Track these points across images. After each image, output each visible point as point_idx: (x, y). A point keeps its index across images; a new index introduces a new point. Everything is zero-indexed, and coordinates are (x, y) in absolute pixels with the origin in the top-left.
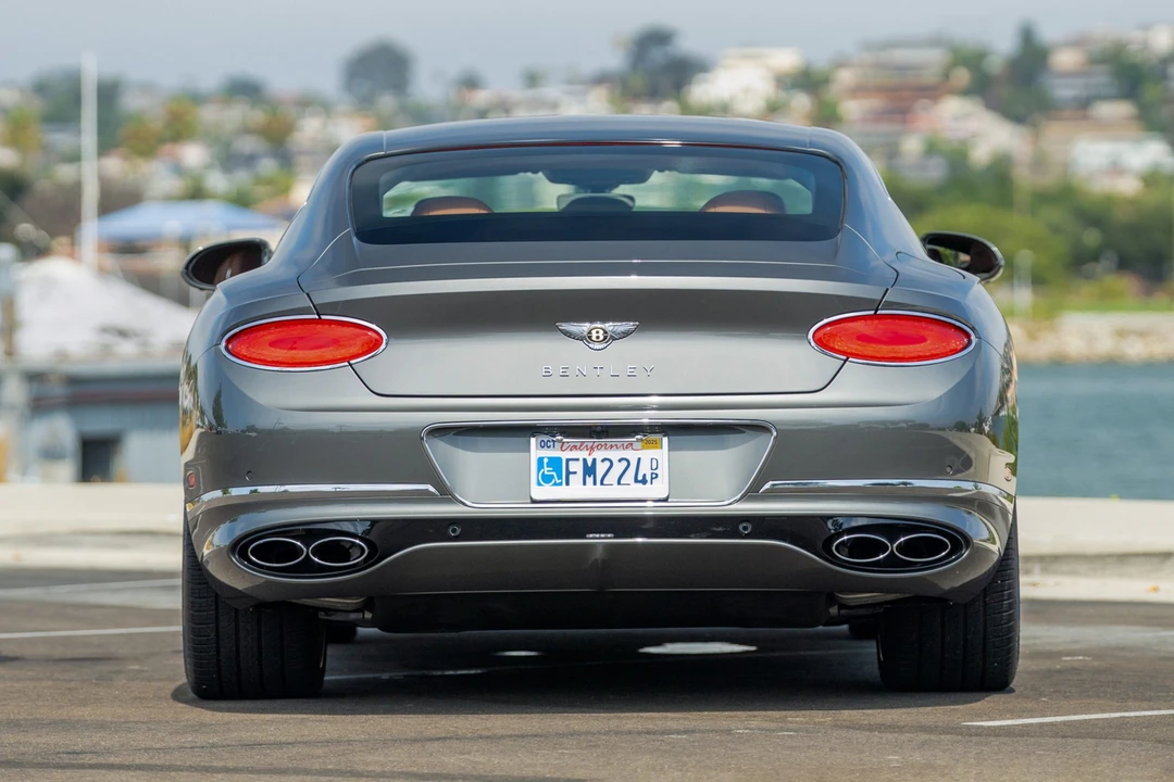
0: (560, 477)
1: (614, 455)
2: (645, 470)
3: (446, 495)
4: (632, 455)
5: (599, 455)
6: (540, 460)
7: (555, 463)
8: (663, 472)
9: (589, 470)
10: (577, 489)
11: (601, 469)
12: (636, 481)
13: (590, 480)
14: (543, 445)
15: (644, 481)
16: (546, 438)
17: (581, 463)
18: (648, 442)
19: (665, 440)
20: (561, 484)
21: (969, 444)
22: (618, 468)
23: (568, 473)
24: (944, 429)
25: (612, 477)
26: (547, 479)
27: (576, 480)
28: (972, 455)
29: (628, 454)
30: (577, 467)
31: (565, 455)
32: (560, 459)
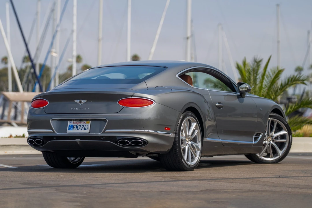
0: (72, 129)
1: (82, 124)
2: (86, 127)
3: (54, 132)
4: (84, 125)
5: (79, 124)
6: (69, 125)
7: (72, 126)
8: (89, 127)
9: (77, 127)
10: (75, 131)
11: (79, 127)
12: (84, 129)
13: (77, 129)
14: (70, 122)
15: (85, 130)
17: (76, 126)
18: (87, 122)
19: (90, 122)
20: (72, 130)
22: (82, 127)
25: (80, 129)
26: (70, 129)
27: (75, 129)
30: (75, 127)
31: (73, 125)
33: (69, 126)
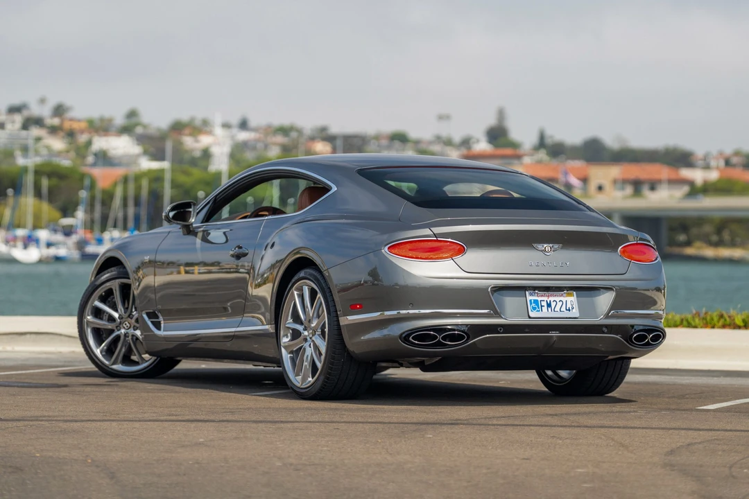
0: (539, 308)
1: (558, 299)
2: (569, 305)
3: (497, 314)
4: (564, 299)
5: (552, 299)
6: (531, 301)
7: (536, 301)
8: (576, 305)
9: (549, 305)
10: (545, 312)
11: (553, 304)
12: (566, 309)
13: (550, 309)
14: (531, 295)
15: (569, 310)
16: (532, 292)
17: (545, 302)
18: (568, 294)
19: (575, 293)
20: (539, 311)
21: (658, 298)
22: (559, 304)
23: (542, 306)
24: (648, 290)
25: (558, 308)
26: (534, 309)
27: (545, 309)
28: (657, 300)
29: (561, 298)
30: (544, 304)
31: (539, 299)
32: (537, 300)
33: (531, 304)
